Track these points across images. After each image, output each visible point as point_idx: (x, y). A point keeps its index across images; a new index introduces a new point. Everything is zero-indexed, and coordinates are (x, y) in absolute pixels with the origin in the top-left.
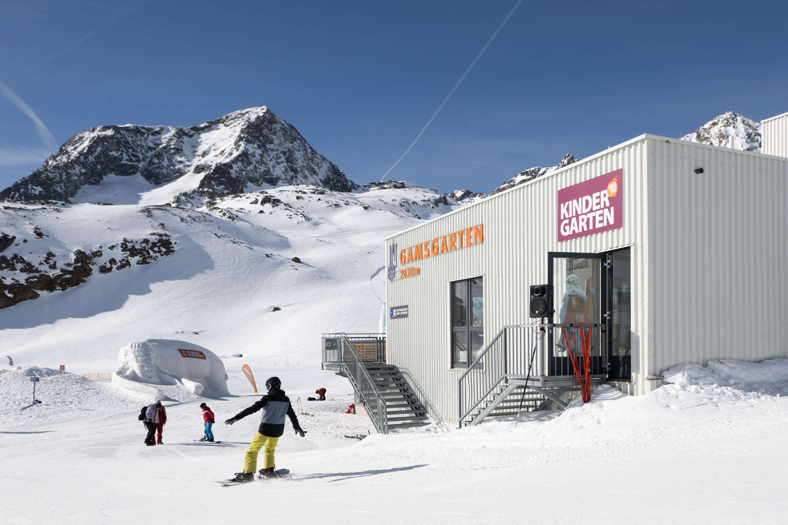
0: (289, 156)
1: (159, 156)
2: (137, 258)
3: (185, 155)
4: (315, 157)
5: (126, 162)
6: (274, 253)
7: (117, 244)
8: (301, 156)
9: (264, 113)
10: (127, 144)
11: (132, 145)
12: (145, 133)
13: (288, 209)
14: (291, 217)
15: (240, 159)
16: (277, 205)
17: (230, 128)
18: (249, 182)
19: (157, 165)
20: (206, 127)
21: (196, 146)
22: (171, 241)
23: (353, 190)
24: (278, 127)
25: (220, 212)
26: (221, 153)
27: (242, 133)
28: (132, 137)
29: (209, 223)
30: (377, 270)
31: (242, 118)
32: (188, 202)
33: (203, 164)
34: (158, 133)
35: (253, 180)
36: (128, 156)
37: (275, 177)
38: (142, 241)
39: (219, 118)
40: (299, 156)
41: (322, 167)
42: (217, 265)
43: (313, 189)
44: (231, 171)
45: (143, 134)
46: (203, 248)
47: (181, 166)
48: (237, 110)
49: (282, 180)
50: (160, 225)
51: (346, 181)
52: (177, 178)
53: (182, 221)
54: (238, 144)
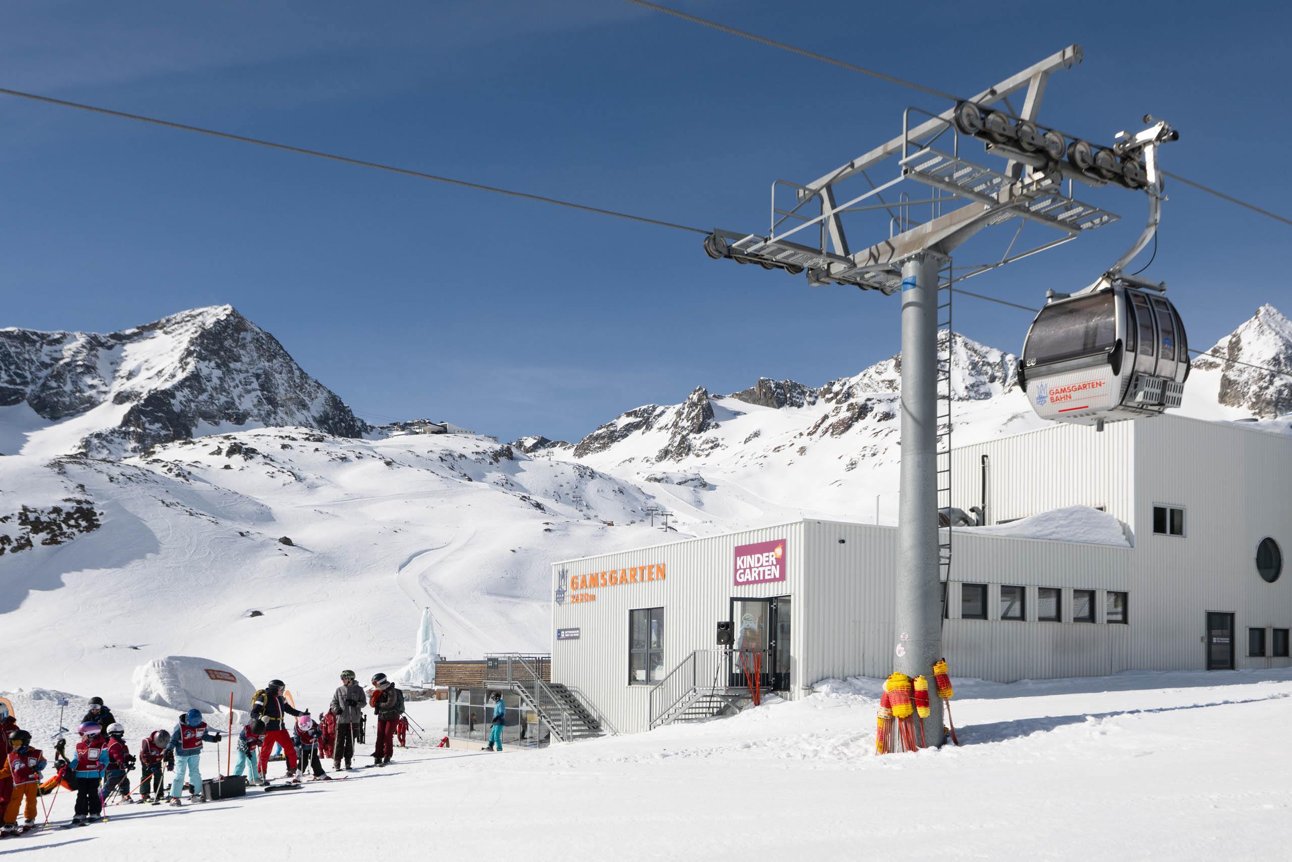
0: (265, 381)
1: (58, 376)
2: (43, 535)
3: (100, 377)
4: (306, 383)
5: (6, 385)
6: (252, 531)
7: (13, 515)
8: (283, 381)
9: (227, 315)
10: (7, 358)
11: (16, 359)
12: (38, 341)
13: (268, 464)
14: (273, 475)
15: (188, 383)
16: (251, 458)
17: (173, 337)
18: (201, 419)
19: (55, 391)
20: (134, 334)
21: (117, 363)
22: (95, 511)
23: (363, 434)
24: (249, 336)
25: (164, 466)
26: (157, 374)
27: (192, 345)
28: (17, 347)
29: (153, 485)
30: (408, 557)
31: (192, 321)
32: (102, 448)
33: (129, 390)
34: (58, 341)
35: (207, 416)
36: (9, 376)
37: (241, 411)
38: (51, 510)
39: (156, 322)
40: (280, 382)
41: (316, 398)
42: (165, 546)
43: (306, 434)
44: (172, 401)
45: (34, 342)
46: (144, 522)
47: (93, 392)
48: (185, 309)
49: (252, 416)
50: (77, 487)
51: (353, 419)
52: (86, 410)
53: (111, 481)
54: (185, 361)
